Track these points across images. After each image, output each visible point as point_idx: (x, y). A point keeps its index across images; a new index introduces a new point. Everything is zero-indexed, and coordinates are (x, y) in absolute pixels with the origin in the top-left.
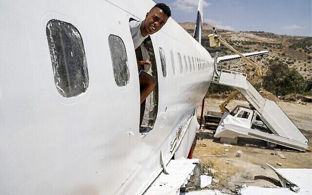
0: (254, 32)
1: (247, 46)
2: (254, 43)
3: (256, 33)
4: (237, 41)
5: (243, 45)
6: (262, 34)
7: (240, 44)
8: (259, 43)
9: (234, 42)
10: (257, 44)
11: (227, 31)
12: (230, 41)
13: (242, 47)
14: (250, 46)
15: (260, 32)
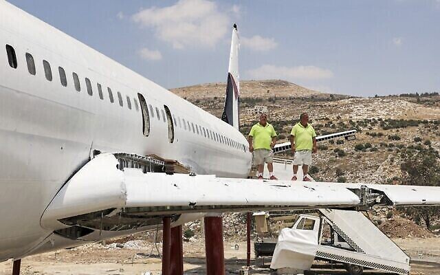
0: (411, 96)
1: (393, 132)
2: (413, 123)
3: (418, 99)
4: (367, 121)
5: (385, 129)
6: (433, 98)
7: (376, 129)
8: (426, 122)
9: (360, 123)
10: (421, 125)
11: (342, 98)
12: (351, 121)
13: (380, 135)
14: (402, 131)
15: (426, 95)
